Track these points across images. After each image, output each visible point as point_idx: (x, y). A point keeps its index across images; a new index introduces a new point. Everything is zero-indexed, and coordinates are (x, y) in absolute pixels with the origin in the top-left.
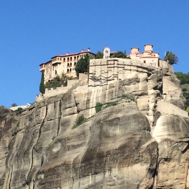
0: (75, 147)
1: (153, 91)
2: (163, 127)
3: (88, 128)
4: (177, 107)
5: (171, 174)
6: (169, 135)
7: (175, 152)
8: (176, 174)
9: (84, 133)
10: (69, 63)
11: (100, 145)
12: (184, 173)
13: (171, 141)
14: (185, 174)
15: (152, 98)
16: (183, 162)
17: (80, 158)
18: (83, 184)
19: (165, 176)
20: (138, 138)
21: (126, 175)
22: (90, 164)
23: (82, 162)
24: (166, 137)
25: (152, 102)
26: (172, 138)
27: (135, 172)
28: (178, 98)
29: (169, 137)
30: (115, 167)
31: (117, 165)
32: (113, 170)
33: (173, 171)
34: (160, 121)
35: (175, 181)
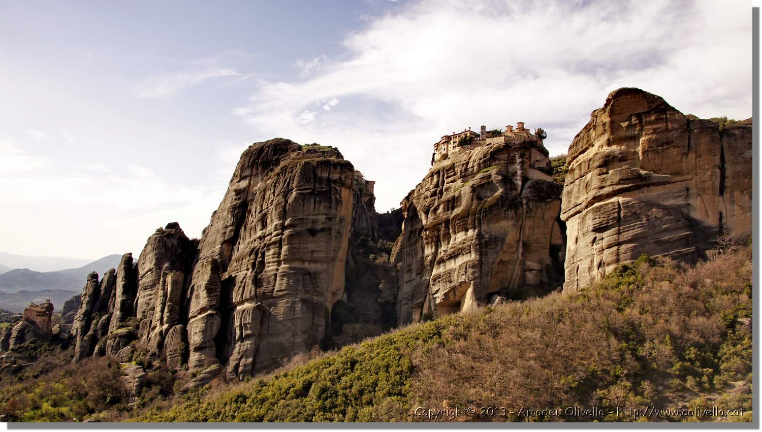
0: (453, 208)
1: (521, 160)
2: (529, 190)
4: (543, 173)
5: (536, 230)
6: (534, 196)
8: (541, 229)
9: (460, 196)
10: (455, 141)
14: (550, 230)
18: (458, 238)
19: (532, 232)
21: (493, 230)
22: (464, 221)
25: (520, 170)
27: (501, 228)
29: (534, 198)
30: (484, 223)
31: (486, 222)
32: (482, 226)
34: (528, 184)
35: (540, 236)
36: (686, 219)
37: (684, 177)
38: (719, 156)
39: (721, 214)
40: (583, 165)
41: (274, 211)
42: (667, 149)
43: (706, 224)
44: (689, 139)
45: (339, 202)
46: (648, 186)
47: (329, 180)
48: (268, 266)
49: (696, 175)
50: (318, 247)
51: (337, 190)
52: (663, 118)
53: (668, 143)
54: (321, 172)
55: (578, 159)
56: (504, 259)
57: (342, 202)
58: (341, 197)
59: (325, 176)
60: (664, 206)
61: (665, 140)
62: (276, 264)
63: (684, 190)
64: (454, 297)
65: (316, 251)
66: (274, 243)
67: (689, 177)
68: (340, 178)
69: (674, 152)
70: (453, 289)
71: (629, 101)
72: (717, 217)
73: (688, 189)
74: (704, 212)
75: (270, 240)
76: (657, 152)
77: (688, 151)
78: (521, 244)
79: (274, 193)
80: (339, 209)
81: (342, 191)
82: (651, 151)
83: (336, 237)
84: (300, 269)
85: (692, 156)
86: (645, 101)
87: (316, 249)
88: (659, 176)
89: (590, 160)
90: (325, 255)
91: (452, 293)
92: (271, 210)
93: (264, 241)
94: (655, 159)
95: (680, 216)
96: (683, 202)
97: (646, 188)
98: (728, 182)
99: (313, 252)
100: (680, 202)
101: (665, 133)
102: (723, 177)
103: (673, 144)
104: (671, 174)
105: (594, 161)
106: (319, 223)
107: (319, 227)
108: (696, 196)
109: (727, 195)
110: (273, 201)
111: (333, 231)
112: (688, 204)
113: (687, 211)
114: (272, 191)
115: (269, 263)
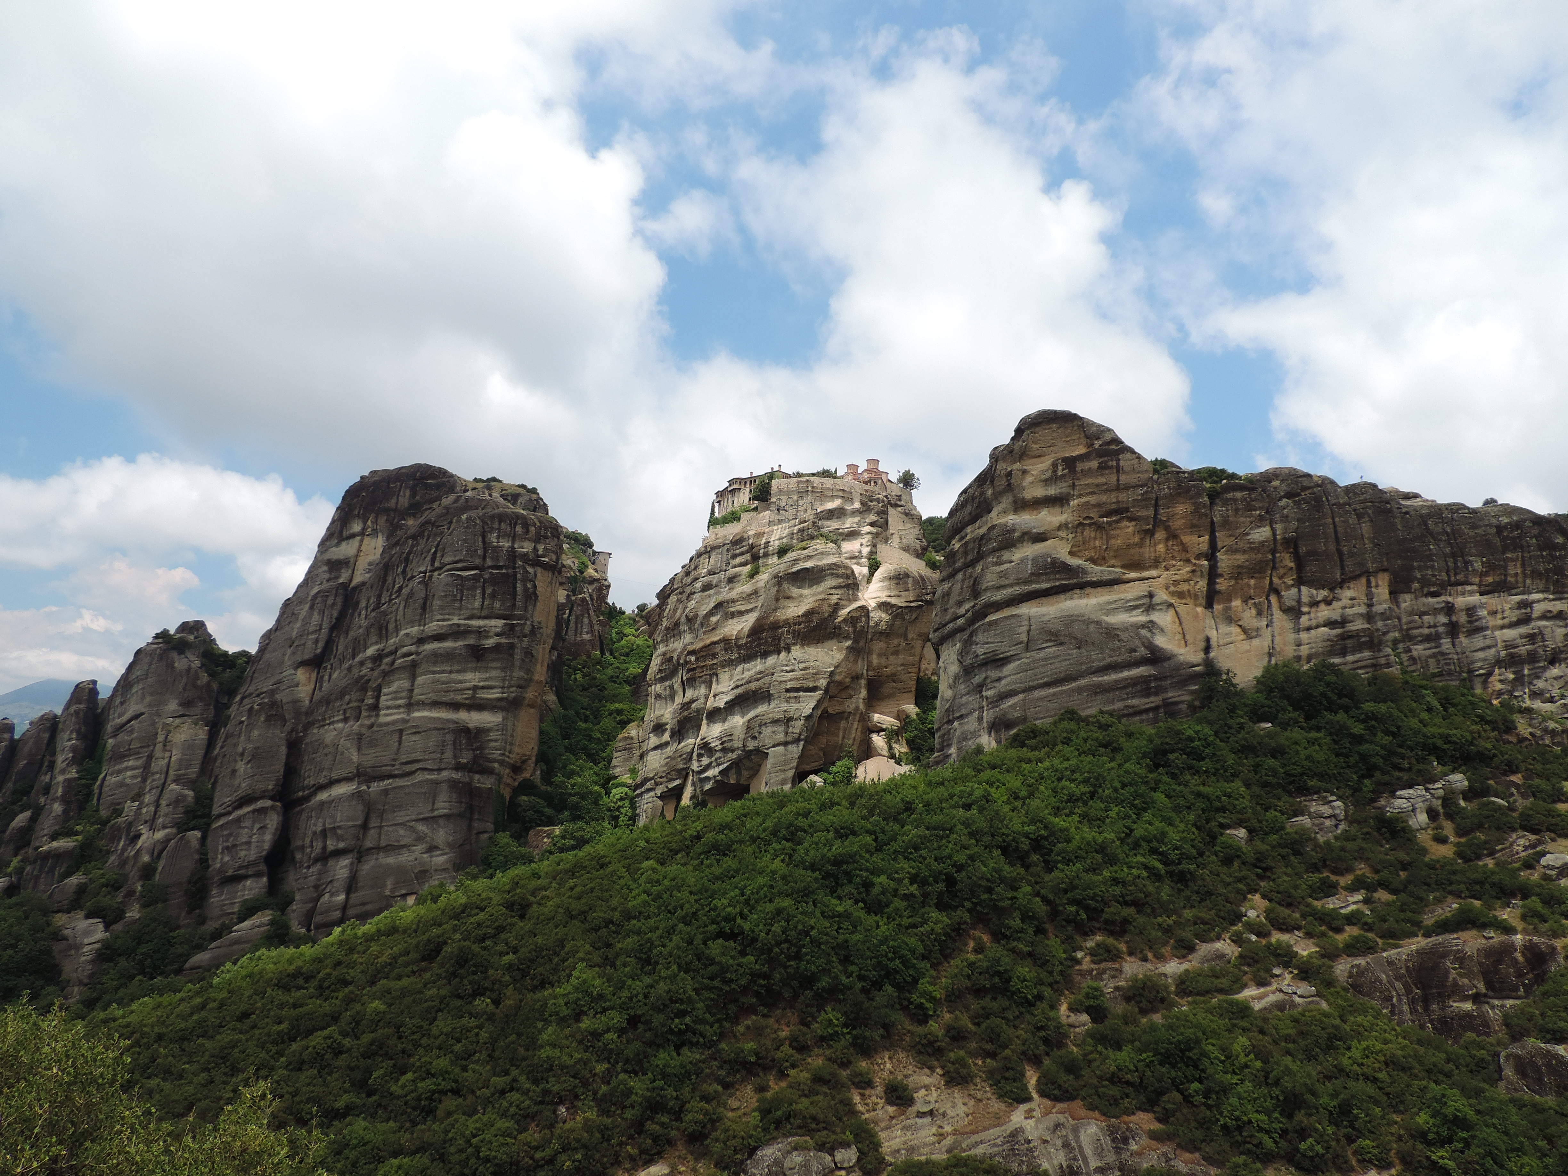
0: (741, 613)
1: (868, 529)
2: (881, 584)
3: (761, 584)
4: (908, 555)
5: (892, 658)
6: (890, 596)
7: (898, 623)
8: (901, 657)
9: (756, 592)
10: (752, 488)
11: (776, 610)
12: (914, 656)
13: (892, 606)
14: (917, 658)
15: (865, 540)
16: (912, 639)
17: (746, 630)
18: (749, 670)
19: (883, 661)
20: (834, 599)
21: (812, 658)
23: (748, 636)
24: (884, 600)
25: (867, 547)
26: (893, 601)
28: (912, 541)
29: (889, 600)
30: (795, 644)
31: (799, 642)
32: (792, 649)
33: (896, 653)
34: (878, 575)
35: (900, 668)
36: (1146, 647)
37: (1145, 574)
38: (1207, 537)
39: (1208, 640)
40: (971, 545)
41: (402, 607)
42: (1117, 522)
43: (1181, 658)
44: (1156, 506)
45: (532, 597)
46: (1082, 586)
47: (512, 554)
48: (387, 715)
49: (1167, 569)
50: (486, 679)
51: (528, 572)
52: (1111, 467)
53: (1116, 512)
54: (498, 537)
55: (963, 534)
56: (830, 710)
57: (536, 596)
58: (535, 586)
59: (507, 545)
60: (1107, 623)
61: (1114, 507)
62: (402, 710)
63: (1145, 596)
64: (738, 780)
65: (483, 688)
66: (402, 668)
67: (1154, 573)
68: (535, 549)
69: (1129, 527)
70: (736, 764)
71: (1055, 435)
72: (1203, 644)
73: (1151, 596)
74: (1179, 637)
75: (393, 663)
76: (1099, 527)
77: (1154, 526)
78: (863, 682)
79: (404, 572)
80: (530, 608)
81: (539, 575)
82: (1090, 525)
83: (523, 660)
84: (448, 721)
85: (1160, 535)
86: (1083, 435)
87: (481, 684)
88: (1102, 572)
89: (982, 537)
90: (500, 695)
91: (733, 771)
92: (395, 607)
93: (380, 666)
94: (1095, 538)
95: (1137, 642)
96: (1143, 619)
97: (1078, 591)
98: (1222, 584)
99: (475, 688)
100: (1138, 617)
101: (1114, 495)
102: (1213, 575)
103: (1129, 514)
104: (1123, 567)
105: (990, 539)
106: (491, 634)
107: (490, 642)
108: (1164, 607)
109: (1218, 607)
110: (401, 588)
111: (518, 651)
112: (1152, 622)
113: (1149, 635)
114: (400, 570)
115: (388, 708)
